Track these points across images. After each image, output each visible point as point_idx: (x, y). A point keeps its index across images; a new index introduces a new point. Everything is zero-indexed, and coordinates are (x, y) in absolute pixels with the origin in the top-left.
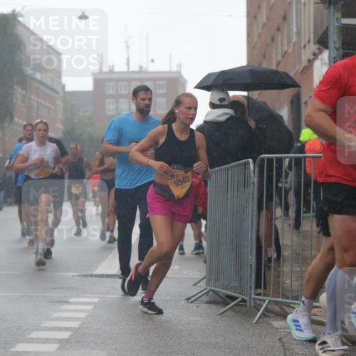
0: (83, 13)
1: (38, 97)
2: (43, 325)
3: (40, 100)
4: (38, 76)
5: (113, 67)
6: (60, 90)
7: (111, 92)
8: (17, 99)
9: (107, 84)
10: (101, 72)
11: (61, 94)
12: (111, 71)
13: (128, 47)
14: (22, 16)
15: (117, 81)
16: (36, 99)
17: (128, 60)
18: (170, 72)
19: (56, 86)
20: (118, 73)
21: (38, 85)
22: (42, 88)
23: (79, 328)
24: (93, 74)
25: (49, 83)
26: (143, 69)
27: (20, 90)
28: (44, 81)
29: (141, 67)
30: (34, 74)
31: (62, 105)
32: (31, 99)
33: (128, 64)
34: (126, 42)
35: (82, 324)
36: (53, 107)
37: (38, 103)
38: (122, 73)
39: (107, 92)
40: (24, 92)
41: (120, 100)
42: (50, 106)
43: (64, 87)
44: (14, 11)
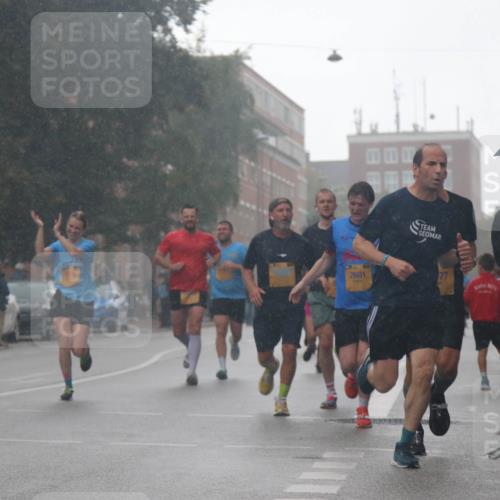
0: (335, 52)
1: (272, 170)
2: (288, 490)
3: (274, 175)
4: (272, 141)
5: (376, 126)
6: (302, 161)
7: (373, 162)
8: (243, 174)
9: (369, 150)
10: (360, 134)
11: (304, 166)
12: (374, 133)
13: (397, 98)
14: (249, 58)
15: (382, 146)
16: (269, 173)
17: (397, 116)
18: (458, 132)
19: (296, 155)
20: (383, 134)
21: (271, 154)
22: (278, 158)
23: (338, 495)
24: (349, 137)
25: (288, 152)
26: (420, 129)
27: (247, 161)
28: (280, 148)
29: (415, 126)
30: (267, 139)
31: (305, 181)
32: (262, 173)
33: (398, 122)
34: (395, 91)
35: (342, 488)
36: (293, 185)
37: (272, 178)
38: (390, 134)
39: (369, 162)
40: (253, 164)
41: (388, 173)
42: (288, 182)
43: (307, 156)
44: (237, 51)
